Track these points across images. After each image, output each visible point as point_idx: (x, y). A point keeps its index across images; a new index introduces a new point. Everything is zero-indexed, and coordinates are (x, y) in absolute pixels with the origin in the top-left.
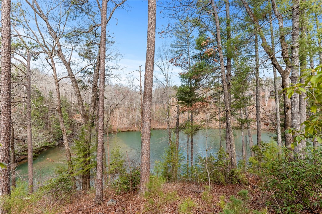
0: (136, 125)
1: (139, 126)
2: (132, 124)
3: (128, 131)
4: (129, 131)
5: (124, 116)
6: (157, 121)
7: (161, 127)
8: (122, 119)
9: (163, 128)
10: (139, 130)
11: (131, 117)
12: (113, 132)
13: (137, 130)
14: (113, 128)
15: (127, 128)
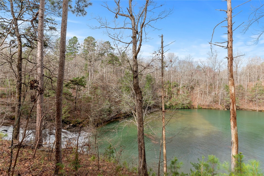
0: (219, 103)
1: (223, 104)
2: (216, 102)
3: (209, 109)
4: (211, 109)
5: (205, 93)
6: (251, 101)
7: (257, 109)
8: (203, 95)
9: (260, 109)
10: (224, 109)
11: (213, 94)
12: (193, 108)
13: (221, 108)
14: (193, 104)
15: (209, 106)
